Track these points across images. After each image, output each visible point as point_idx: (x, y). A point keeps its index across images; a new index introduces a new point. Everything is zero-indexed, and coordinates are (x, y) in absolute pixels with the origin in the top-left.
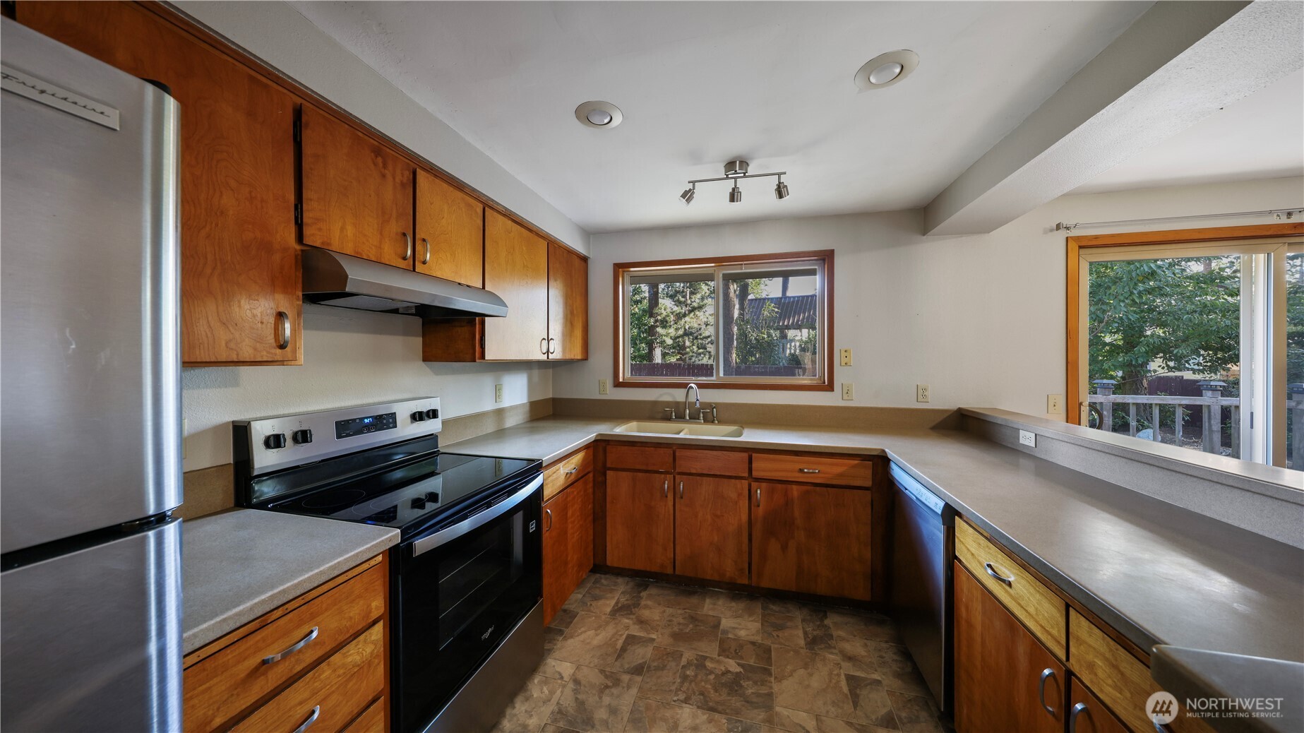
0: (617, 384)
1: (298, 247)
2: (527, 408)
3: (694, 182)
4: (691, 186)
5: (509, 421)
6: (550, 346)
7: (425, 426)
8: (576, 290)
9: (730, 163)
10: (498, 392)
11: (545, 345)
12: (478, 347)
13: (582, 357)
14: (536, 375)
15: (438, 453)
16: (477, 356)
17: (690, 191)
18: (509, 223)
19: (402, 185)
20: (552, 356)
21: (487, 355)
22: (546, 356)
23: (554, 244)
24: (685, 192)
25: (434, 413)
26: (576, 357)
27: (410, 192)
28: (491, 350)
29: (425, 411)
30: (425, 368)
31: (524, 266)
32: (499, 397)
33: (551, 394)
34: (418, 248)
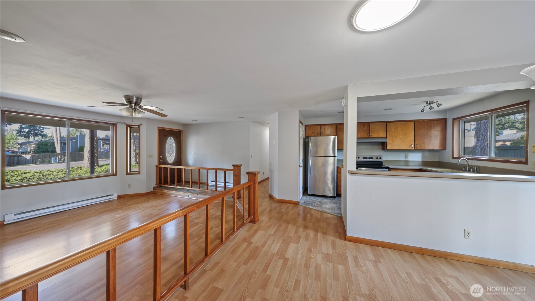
2: (421, 162)
5: (411, 164)
6: (415, 146)
7: (379, 160)
8: (435, 130)
9: (427, 102)
10: (406, 156)
11: (413, 146)
12: (386, 147)
13: (440, 149)
14: (427, 154)
15: (382, 165)
16: (385, 149)
17: (424, 109)
18: (396, 123)
19: (368, 127)
20: (417, 149)
21: (387, 149)
22: (413, 149)
23: (419, 121)
24: (422, 110)
25: (380, 158)
26: (434, 149)
27: (369, 127)
28: (389, 147)
29: (379, 157)
30: (382, 150)
31: (402, 130)
32: (407, 158)
33: (438, 160)
34: (370, 134)
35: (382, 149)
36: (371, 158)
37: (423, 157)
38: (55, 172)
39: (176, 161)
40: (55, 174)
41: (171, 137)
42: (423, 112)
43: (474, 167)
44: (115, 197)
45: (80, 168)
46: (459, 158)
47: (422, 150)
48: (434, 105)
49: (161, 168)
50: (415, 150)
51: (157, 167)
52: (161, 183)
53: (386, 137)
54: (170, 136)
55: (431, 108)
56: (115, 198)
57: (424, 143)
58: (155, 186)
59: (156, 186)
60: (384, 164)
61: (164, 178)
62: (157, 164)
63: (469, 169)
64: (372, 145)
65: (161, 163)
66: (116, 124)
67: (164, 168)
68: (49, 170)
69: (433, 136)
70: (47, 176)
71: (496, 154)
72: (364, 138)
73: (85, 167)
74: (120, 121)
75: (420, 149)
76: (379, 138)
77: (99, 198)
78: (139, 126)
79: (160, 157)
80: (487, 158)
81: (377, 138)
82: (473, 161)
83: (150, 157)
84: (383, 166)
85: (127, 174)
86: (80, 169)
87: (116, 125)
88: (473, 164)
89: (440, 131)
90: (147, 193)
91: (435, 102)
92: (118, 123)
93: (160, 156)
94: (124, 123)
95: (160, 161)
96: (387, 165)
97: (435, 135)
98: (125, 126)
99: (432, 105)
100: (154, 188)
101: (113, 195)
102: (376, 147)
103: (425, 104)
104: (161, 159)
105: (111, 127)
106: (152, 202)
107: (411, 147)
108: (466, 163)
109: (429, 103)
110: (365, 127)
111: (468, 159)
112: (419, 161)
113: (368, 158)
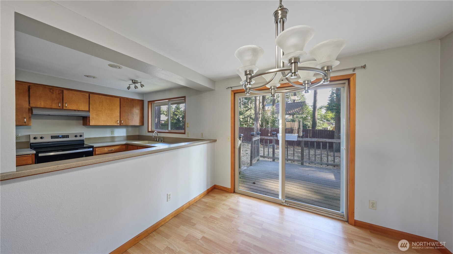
0: (149, 132)
1: (29, 107)
2: (126, 137)
3: (129, 85)
4: (129, 86)
5: (116, 140)
6: (121, 122)
7: (79, 138)
8: (136, 108)
9: (132, 80)
10: (112, 132)
11: (119, 122)
12: (88, 123)
13: (140, 125)
14: (130, 129)
15: (84, 144)
16: (88, 124)
17: (130, 87)
18: (101, 96)
19: (59, 94)
20: (122, 125)
21: (90, 124)
22: (119, 125)
23: (124, 98)
24: (128, 87)
25: (81, 136)
26: (136, 125)
27: (62, 94)
28: (92, 123)
29: (78, 135)
30: (84, 127)
31: (108, 105)
32: (113, 133)
33: (138, 134)
34: (64, 104)
35: (83, 125)
36: (67, 136)
37: (127, 132)
42: (129, 89)
43: (161, 138)
46: (152, 132)
47: (126, 126)
48: (138, 85)
50: (121, 126)
53: (89, 111)
55: (136, 87)
57: (128, 119)
60: (87, 143)
63: (158, 139)
64: (67, 120)
69: (135, 113)
71: (171, 129)
72: (51, 109)
75: (125, 125)
76: (78, 111)
80: (167, 131)
81: (75, 110)
82: (161, 133)
84: (85, 146)
88: (160, 136)
89: (140, 110)
91: (138, 82)
96: (91, 143)
97: (136, 113)
99: (136, 84)
102: (74, 122)
103: (131, 82)
107: (117, 123)
108: (157, 135)
109: (134, 82)
110: (53, 93)
111: (158, 132)
112: (124, 136)
113: (60, 138)
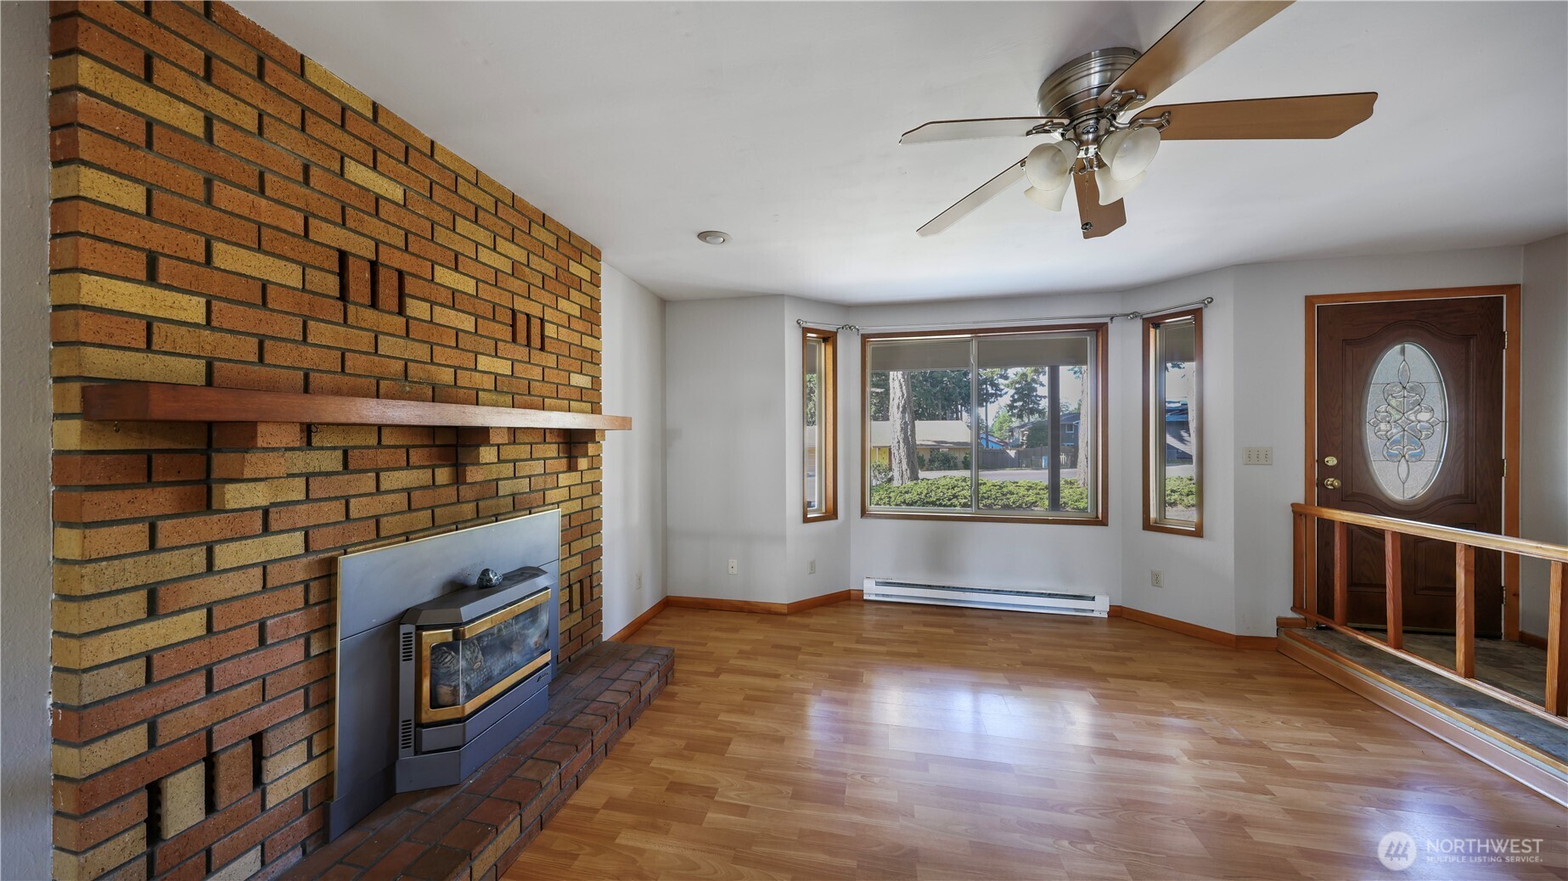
38: (1023, 489)
39: (1459, 489)
40: (1022, 492)
41: (1408, 346)
44: (1100, 608)
45: (1071, 483)
49: (1326, 526)
51: (1298, 513)
52: (1325, 606)
54: (1401, 339)
56: (1100, 612)
58: (1291, 615)
59: (1295, 616)
61: (1352, 582)
62: (1302, 501)
65: (1329, 499)
66: (1106, 324)
67: (1349, 528)
68: (1014, 483)
70: (1008, 496)
73: (1081, 482)
74: (1118, 311)
77: (1050, 595)
78: (1197, 313)
79: (1321, 461)
83: (1254, 457)
85: (1147, 525)
86: (1069, 486)
87: (1104, 328)
90: (1239, 639)
92: (1112, 319)
93: (1323, 455)
94: (1135, 315)
95: (1321, 484)
98: (1138, 325)
100: (1282, 623)
101: (1093, 599)
104: (1325, 471)
105: (1088, 338)
106: (1260, 715)
